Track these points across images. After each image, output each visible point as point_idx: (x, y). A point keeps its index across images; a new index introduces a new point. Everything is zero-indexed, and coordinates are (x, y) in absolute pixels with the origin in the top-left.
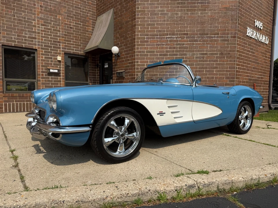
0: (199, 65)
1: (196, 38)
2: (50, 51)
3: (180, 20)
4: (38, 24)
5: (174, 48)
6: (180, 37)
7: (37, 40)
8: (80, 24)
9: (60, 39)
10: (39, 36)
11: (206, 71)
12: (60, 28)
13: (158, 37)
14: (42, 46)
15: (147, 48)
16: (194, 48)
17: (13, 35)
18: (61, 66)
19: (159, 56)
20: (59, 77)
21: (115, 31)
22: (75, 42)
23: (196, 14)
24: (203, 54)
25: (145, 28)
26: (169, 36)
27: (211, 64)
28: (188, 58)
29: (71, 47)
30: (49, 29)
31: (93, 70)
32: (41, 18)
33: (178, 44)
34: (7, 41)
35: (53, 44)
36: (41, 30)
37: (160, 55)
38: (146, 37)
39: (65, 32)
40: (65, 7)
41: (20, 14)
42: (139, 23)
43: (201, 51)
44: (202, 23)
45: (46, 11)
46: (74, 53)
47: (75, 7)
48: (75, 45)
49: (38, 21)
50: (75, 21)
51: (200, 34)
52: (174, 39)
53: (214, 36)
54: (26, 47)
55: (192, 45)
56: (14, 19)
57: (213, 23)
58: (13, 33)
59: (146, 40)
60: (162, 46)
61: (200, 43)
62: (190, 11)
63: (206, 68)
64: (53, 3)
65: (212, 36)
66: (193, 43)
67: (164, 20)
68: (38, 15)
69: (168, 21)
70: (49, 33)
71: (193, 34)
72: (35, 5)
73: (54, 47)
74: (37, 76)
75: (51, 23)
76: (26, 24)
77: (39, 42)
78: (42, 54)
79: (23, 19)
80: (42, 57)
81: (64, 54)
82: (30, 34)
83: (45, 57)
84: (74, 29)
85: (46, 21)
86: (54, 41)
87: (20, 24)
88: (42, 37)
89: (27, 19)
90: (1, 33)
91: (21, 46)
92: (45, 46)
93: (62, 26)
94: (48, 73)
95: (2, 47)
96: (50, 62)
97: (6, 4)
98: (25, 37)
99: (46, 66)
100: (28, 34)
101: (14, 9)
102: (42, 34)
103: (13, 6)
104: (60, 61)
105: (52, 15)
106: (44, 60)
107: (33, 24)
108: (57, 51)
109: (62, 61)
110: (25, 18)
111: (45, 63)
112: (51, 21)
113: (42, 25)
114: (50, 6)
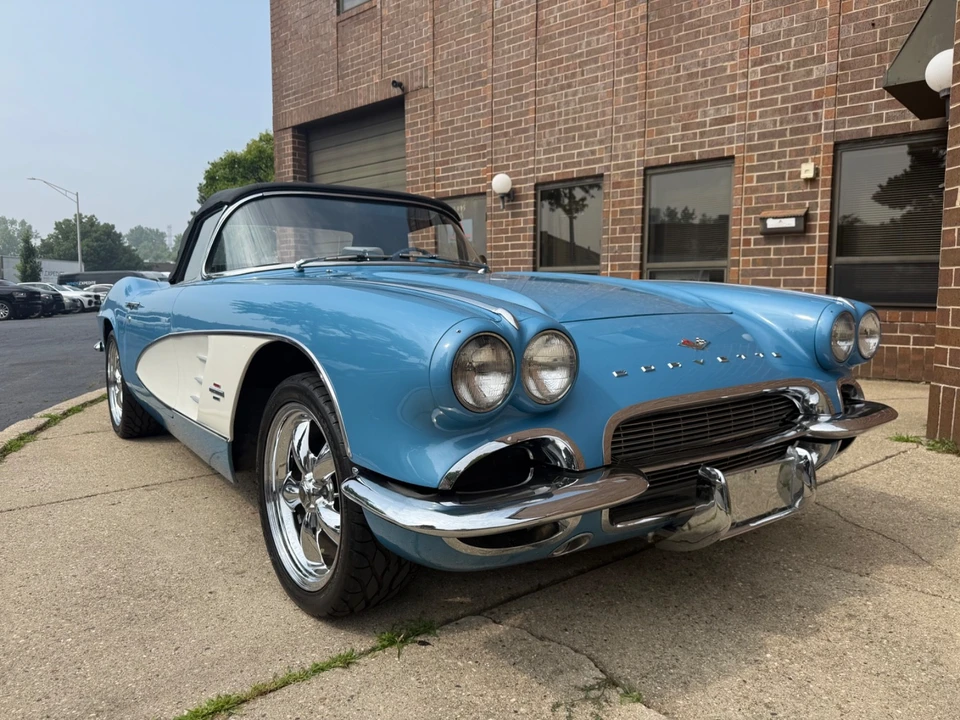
2: (777, 150)
4: (744, 65)
9: (819, 94)
10: (743, 107)
12: (821, 48)
14: (751, 138)
18: (819, 200)
20: (808, 242)
29: (866, 109)
30: (781, 68)
32: (751, 42)
34: (658, 152)
35: (791, 121)
36: (754, 84)
39: (845, 55)
45: (772, 7)
46: (879, 134)
49: (744, 54)
54: (705, 157)
58: (673, 124)
68: (745, 32)
70: (781, 84)
73: (794, 131)
74: (731, 248)
75: (787, 44)
76: (706, 82)
77: (742, 128)
78: (752, 169)
79: (700, 69)
80: (750, 180)
81: (832, 149)
82: (718, 111)
83: (758, 176)
84: (887, 24)
85: (771, 44)
86: (796, 109)
87: (693, 86)
88: (754, 106)
89: (712, 64)
90: (643, 135)
91: (690, 159)
92: (762, 136)
93: (832, 34)
94: (762, 234)
95: (645, 175)
96: (775, 193)
97: (660, 44)
98: (703, 124)
99: (756, 211)
100: (712, 112)
101: (678, 50)
102: (754, 95)
103: (677, 41)
104: (812, 181)
105: (797, 9)
106: (754, 190)
107: (728, 72)
108: (805, 141)
109: (821, 178)
110: (705, 64)
111: (757, 198)
112: (790, 32)
113: (758, 63)
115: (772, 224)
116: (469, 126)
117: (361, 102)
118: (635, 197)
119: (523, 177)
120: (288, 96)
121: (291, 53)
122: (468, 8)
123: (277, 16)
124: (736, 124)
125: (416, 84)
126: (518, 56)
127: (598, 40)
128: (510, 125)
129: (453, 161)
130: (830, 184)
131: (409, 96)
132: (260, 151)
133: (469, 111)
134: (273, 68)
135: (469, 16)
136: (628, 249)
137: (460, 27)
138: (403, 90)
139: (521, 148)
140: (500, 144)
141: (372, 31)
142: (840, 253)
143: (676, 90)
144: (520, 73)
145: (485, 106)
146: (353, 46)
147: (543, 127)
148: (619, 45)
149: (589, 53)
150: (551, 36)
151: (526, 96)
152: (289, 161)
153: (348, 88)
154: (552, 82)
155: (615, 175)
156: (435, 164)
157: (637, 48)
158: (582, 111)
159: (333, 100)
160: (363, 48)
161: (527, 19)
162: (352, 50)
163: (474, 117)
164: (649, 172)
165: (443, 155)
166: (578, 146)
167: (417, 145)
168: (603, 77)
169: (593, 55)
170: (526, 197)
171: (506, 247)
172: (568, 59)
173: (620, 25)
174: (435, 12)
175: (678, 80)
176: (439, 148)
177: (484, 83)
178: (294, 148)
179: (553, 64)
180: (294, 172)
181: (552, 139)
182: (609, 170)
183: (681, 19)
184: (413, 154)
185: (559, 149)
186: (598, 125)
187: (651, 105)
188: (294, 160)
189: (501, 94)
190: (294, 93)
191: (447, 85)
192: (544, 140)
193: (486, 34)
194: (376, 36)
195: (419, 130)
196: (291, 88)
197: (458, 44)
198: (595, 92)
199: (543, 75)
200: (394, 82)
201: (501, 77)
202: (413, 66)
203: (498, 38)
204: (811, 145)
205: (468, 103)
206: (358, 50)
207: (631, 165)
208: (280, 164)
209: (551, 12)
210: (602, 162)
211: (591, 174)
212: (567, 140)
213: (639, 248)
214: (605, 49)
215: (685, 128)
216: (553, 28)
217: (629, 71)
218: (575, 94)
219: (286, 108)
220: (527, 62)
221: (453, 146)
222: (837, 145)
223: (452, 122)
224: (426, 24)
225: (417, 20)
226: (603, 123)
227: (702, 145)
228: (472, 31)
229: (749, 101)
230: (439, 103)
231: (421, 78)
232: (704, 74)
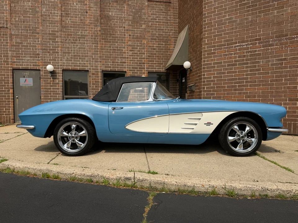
0: (276, 73)
1: (271, 42)
2: (136, 72)
3: (251, 25)
4: (127, 50)
5: (244, 56)
6: (251, 44)
7: (126, 64)
8: (163, 44)
9: (144, 61)
10: (127, 60)
11: (285, 80)
12: (144, 51)
13: (226, 47)
14: (130, 68)
15: (214, 60)
16: (269, 54)
17: (110, 62)
19: (227, 67)
21: (189, 46)
22: (158, 61)
23: (271, 15)
24: (281, 60)
25: (212, 40)
26: (238, 44)
27: (292, 71)
28: (262, 66)
29: (154, 66)
30: (136, 53)
31: (174, 85)
32: (130, 45)
33: (249, 52)
34: (106, 67)
35: (138, 66)
36: (130, 56)
37: (228, 65)
38: (212, 49)
39: (149, 54)
40: (149, 32)
41: (114, 45)
42: (206, 36)
43: (279, 56)
44: (279, 23)
45: (134, 39)
46: (156, 72)
47: (158, 29)
48: (158, 64)
49: (127, 48)
50: (158, 42)
51: (276, 37)
52: (244, 47)
53: (295, 36)
54: (119, 70)
55: (266, 51)
56: (110, 50)
57: (295, 21)
58: (109, 61)
59: (213, 51)
60: (230, 56)
61: (276, 47)
62: (263, 13)
63: (286, 76)
64: (139, 31)
65: (293, 36)
66: (268, 48)
67: (232, 28)
68: (127, 43)
69: (236, 28)
70: (136, 57)
71: (267, 38)
72: (125, 35)
73: (139, 68)
75: (137, 48)
76: (118, 52)
77: (128, 65)
79: (116, 49)
82: (122, 60)
84: (156, 50)
85: (133, 47)
86: (140, 63)
87: (115, 52)
88: (130, 61)
89: (119, 48)
91: (115, 70)
92: (133, 68)
93: (146, 49)
97: (105, 39)
98: (118, 62)
100: (120, 60)
101: (110, 42)
102: (130, 58)
103: (110, 40)
105: (139, 41)
107: (124, 51)
108: (142, 71)
110: (117, 47)
112: (137, 46)
113: (130, 51)
114: (137, 33)
116: (31, 46)
118: (99, 78)
119: (58, 67)
122: (29, 6)
126: (53, 29)
127: (85, 32)
128: (50, 50)
129: (22, 57)
133: (30, 41)
135: (30, 9)
137: (25, 11)
139: (56, 57)
140: (46, 55)
143: (110, 52)
144: (55, 34)
145: (38, 41)
148: (92, 36)
149: (81, 35)
150: (67, 27)
151: (57, 42)
154: (68, 40)
155: (92, 71)
156: (12, 56)
157: (98, 38)
158: (80, 51)
161: (57, 18)
164: (103, 72)
165: (17, 54)
166: (79, 61)
168: (87, 43)
169: (83, 36)
170: (59, 73)
171: (50, 89)
172: (74, 35)
173: (92, 30)
174: (11, 2)
176: (14, 51)
177: (38, 33)
181: (69, 57)
182: (90, 69)
183: (111, 34)
185: (72, 61)
186: (86, 56)
187: (103, 55)
189: (47, 39)
191: (18, 30)
192: (66, 57)
193: (39, 18)
197: (24, 17)
198: (84, 47)
199: (64, 37)
201: (46, 34)
203: (44, 20)
204: (143, 72)
205: (30, 38)
207: (98, 69)
209: (67, 19)
210: (88, 67)
211: (84, 70)
212: (75, 58)
214: (87, 36)
215: (113, 62)
216: (68, 24)
217: (96, 44)
218: (77, 46)
220: (58, 32)
221: (22, 51)
222: (148, 73)
223: (21, 43)
228: (32, 15)
230: (14, 35)
231: (4, 24)
232: (118, 50)
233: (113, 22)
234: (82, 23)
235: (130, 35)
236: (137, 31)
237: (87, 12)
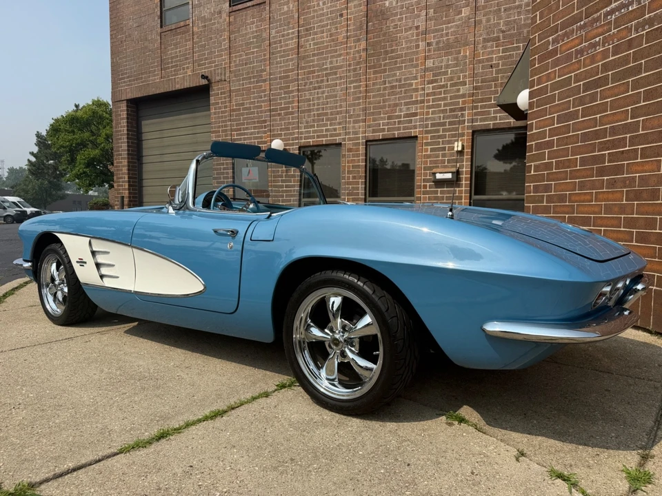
2: (441, 133)
4: (423, 83)
5: (630, 44)
9: (464, 102)
10: (422, 108)
12: (465, 77)
13: (582, 23)
14: (427, 126)
15: (553, 75)
17: (382, 119)
18: (464, 163)
19: (584, 92)
20: (459, 187)
25: (550, 10)
26: (614, 5)
29: (489, 113)
30: (443, 86)
32: (426, 70)
33: (644, 24)
34: (373, 131)
35: (449, 117)
36: (428, 95)
37: (587, 87)
38: (551, 38)
39: (477, 82)
40: (480, 22)
41: (393, 76)
42: (538, 1)
45: (437, 51)
46: (495, 127)
49: (422, 77)
50: (503, 44)
54: (401, 136)
58: (382, 115)
59: (551, 48)
60: (591, 52)
64: (452, 27)
68: (423, 64)
70: (443, 96)
72: (418, 46)
73: (450, 123)
74: (416, 190)
75: (446, 73)
76: (401, 91)
77: (421, 120)
78: (427, 144)
79: (397, 84)
80: (426, 150)
81: (471, 134)
82: (408, 109)
83: (431, 148)
84: (498, 67)
85: (437, 72)
86: (452, 110)
87: (393, 94)
88: (429, 107)
89: (405, 81)
90: (365, 121)
91: (392, 137)
92: (433, 125)
93: (470, 69)
94: (433, 182)
95: (366, 145)
96: (440, 158)
97: (374, 67)
98: (400, 117)
99: (430, 168)
100: (404, 109)
101: (385, 71)
102: (428, 101)
103: (384, 66)
104: (461, 153)
105: (451, 54)
106: (428, 156)
107: (414, 87)
108: (457, 129)
109: (465, 150)
110: (400, 81)
111: (430, 161)
112: (447, 66)
113: (430, 82)
114: (447, 34)
115: (439, 176)
116: (254, 108)
117: (178, 87)
118: (361, 158)
119: (291, 142)
120: (124, 78)
121: (125, 49)
122: (253, 32)
123: (115, 24)
124: (418, 117)
125: (218, 78)
126: (286, 66)
127: (337, 61)
128: (281, 109)
129: (244, 129)
130: (470, 154)
131: (213, 85)
132: (93, 112)
133: (254, 98)
134: (112, 58)
135: (254, 38)
136: (358, 189)
137: (247, 44)
138: (209, 80)
139: (289, 123)
140: (276, 120)
141: (186, 41)
142: (475, 194)
143: (384, 95)
144: (288, 76)
145: (265, 96)
146: (172, 49)
147: (303, 112)
148: (350, 65)
149: (331, 68)
150: (307, 55)
151: (292, 92)
152: (124, 123)
153: (168, 76)
154: (308, 84)
155: (349, 144)
156: (232, 130)
157: (360, 68)
158: (328, 104)
159: (157, 84)
160: (180, 51)
161: (292, 44)
162: (171, 52)
163: (258, 102)
164: (369, 143)
165: (237, 125)
166: (326, 125)
167: (219, 117)
168: (340, 84)
169: (334, 70)
171: (282, 187)
172: (318, 71)
173: (350, 53)
174: (231, 32)
175: (385, 89)
176: (235, 120)
177: (264, 81)
178: (127, 114)
179: (309, 73)
180: (128, 130)
181: (309, 120)
182: (345, 141)
183: (386, 52)
184: (215, 123)
185: (313, 126)
186: (338, 113)
187: (370, 103)
188: (128, 122)
189: (276, 89)
190: (128, 77)
191: (239, 80)
192: (304, 120)
193: (265, 50)
194: (189, 44)
195: (220, 108)
196: (126, 73)
197: (247, 54)
198: (336, 93)
199: (303, 79)
200: (202, 76)
201: (276, 79)
202: (215, 66)
203: (273, 53)
204: (460, 131)
205: (254, 93)
206: (176, 52)
207: (358, 138)
208: (117, 124)
209: (308, 41)
210: (341, 136)
211: (334, 142)
212: (318, 120)
213: (364, 189)
214: (341, 67)
215: (389, 118)
216: (309, 51)
217: (356, 81)
218: (323, 92)
219: (122, 87)
220: (292, 70)
221: (244, 119)
222: (474, 132)
223: (243, 104)
224: (224, 40)
225: (218, 36)
226: (340, 112)
227: (399, 129)
228: (257, 47)
229: (426, 104)
230: (234, 91)
231: (221, 74)
232: (400, 86)
233: (393, 21)
234: (333, 40)
235: (429, 44)
236: (447, 28)
237: (341, 15)
